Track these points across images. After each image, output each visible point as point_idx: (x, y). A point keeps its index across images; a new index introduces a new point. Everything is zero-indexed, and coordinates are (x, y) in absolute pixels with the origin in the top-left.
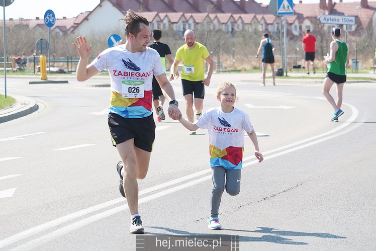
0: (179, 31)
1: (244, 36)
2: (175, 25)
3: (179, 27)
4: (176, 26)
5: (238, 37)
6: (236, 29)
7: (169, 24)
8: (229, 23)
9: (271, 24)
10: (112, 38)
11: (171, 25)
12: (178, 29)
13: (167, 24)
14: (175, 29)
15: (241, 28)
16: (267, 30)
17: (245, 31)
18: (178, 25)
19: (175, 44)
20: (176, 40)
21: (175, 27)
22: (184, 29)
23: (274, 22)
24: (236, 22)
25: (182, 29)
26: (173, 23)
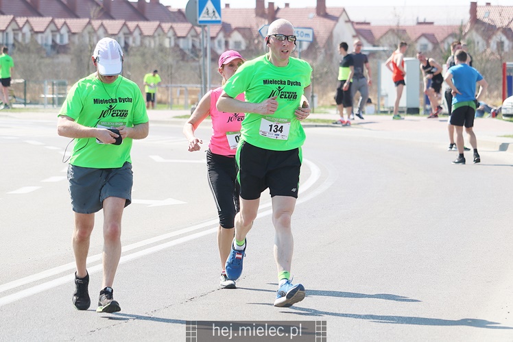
0: (46, 45)
1: (143, 55)
2: (40, 35)
3: (46, 39)
4: (42, 37)
5: (135, 55)
6: (130, 42)
7: (32, 35)
8: (121, 35)
9: (184, 37)
11: (35, 36)
12: (44, 42)
13: (28, 34)
14: (40, 41)
15: (138, 42)
16: (177, 45)
17: (146, 47)
18: (44, 35)
19: (40, 64)
20: (42, 57)
21: (39, 38)
22: (53, 41)
23: (187, 34)
24: (131, 33)
25: (50, 42)
26: (37, 33)
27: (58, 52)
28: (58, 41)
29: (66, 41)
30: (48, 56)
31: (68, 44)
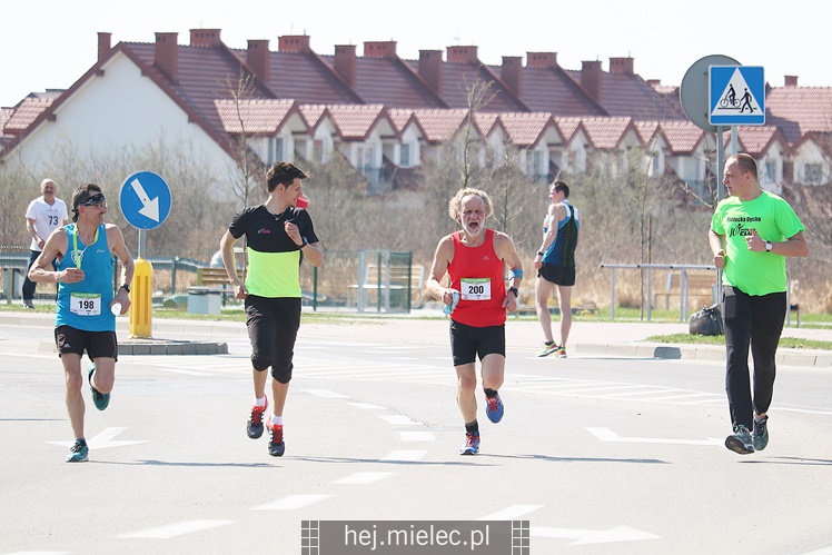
0: (369, 169)
1: (592, 193)
2: (355, 146)
4: (360, 150)
6: (564, 166)
7: (335, 143)
8: (542, 147)
9: (687, 154)
10: (136, 185)
11: (342, 147)
12: (364, 161)
13: (329, 144)
14: (354, 162)
15: (582, 167)
16: (670, 172)
17: (597, 174)
18: (364, 145)
19: (352, 212)
20: (359, 197)
21: (353, 152)
22: (385, 159)
23: (695, 147)
24: (565, 143)
25: (378, 163)
26: (349, 140)
27: (396, 186)
28: (396, 160)
29: (415, 160)
30: (373, 195)
31: (419, 168)
